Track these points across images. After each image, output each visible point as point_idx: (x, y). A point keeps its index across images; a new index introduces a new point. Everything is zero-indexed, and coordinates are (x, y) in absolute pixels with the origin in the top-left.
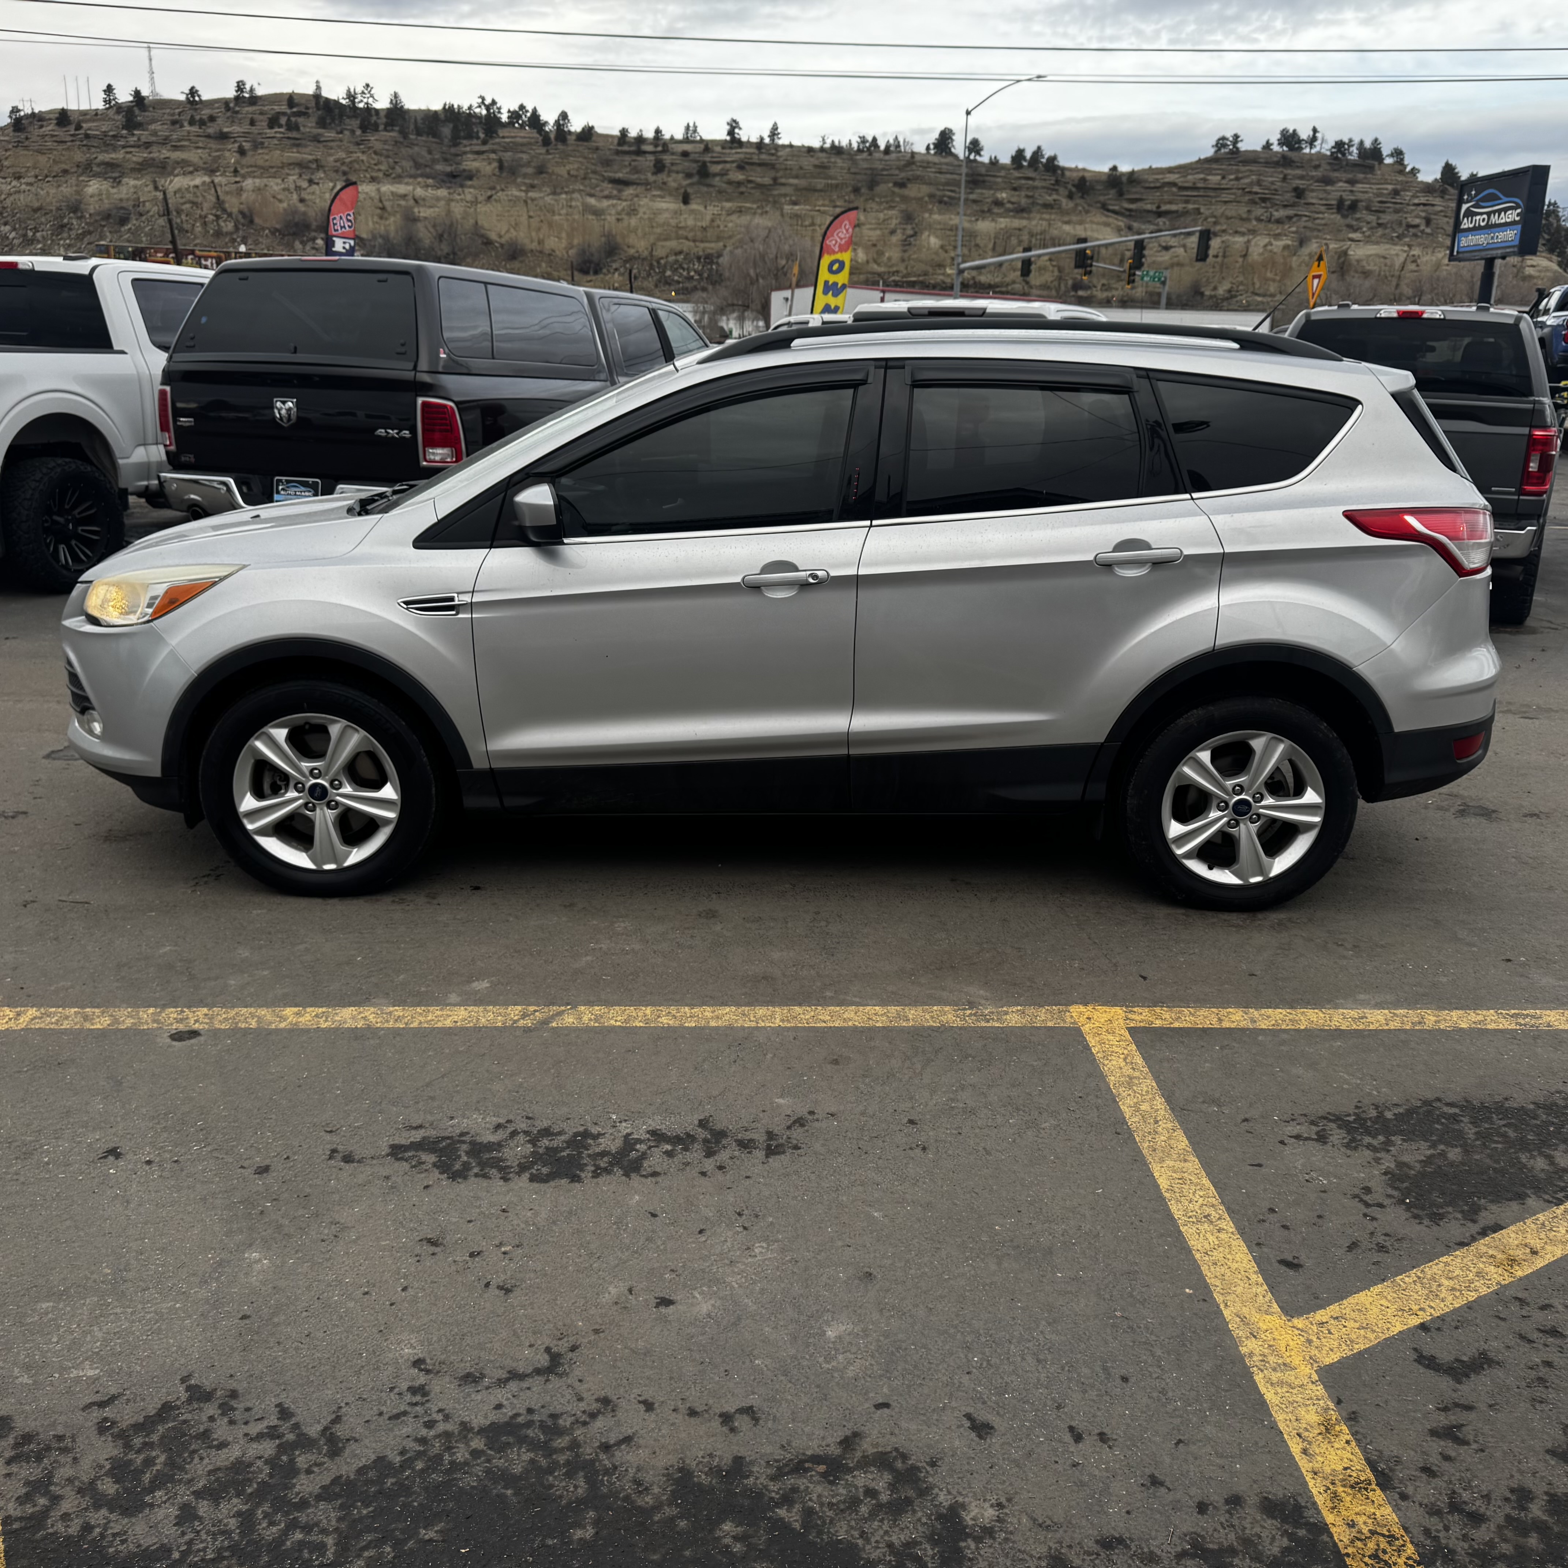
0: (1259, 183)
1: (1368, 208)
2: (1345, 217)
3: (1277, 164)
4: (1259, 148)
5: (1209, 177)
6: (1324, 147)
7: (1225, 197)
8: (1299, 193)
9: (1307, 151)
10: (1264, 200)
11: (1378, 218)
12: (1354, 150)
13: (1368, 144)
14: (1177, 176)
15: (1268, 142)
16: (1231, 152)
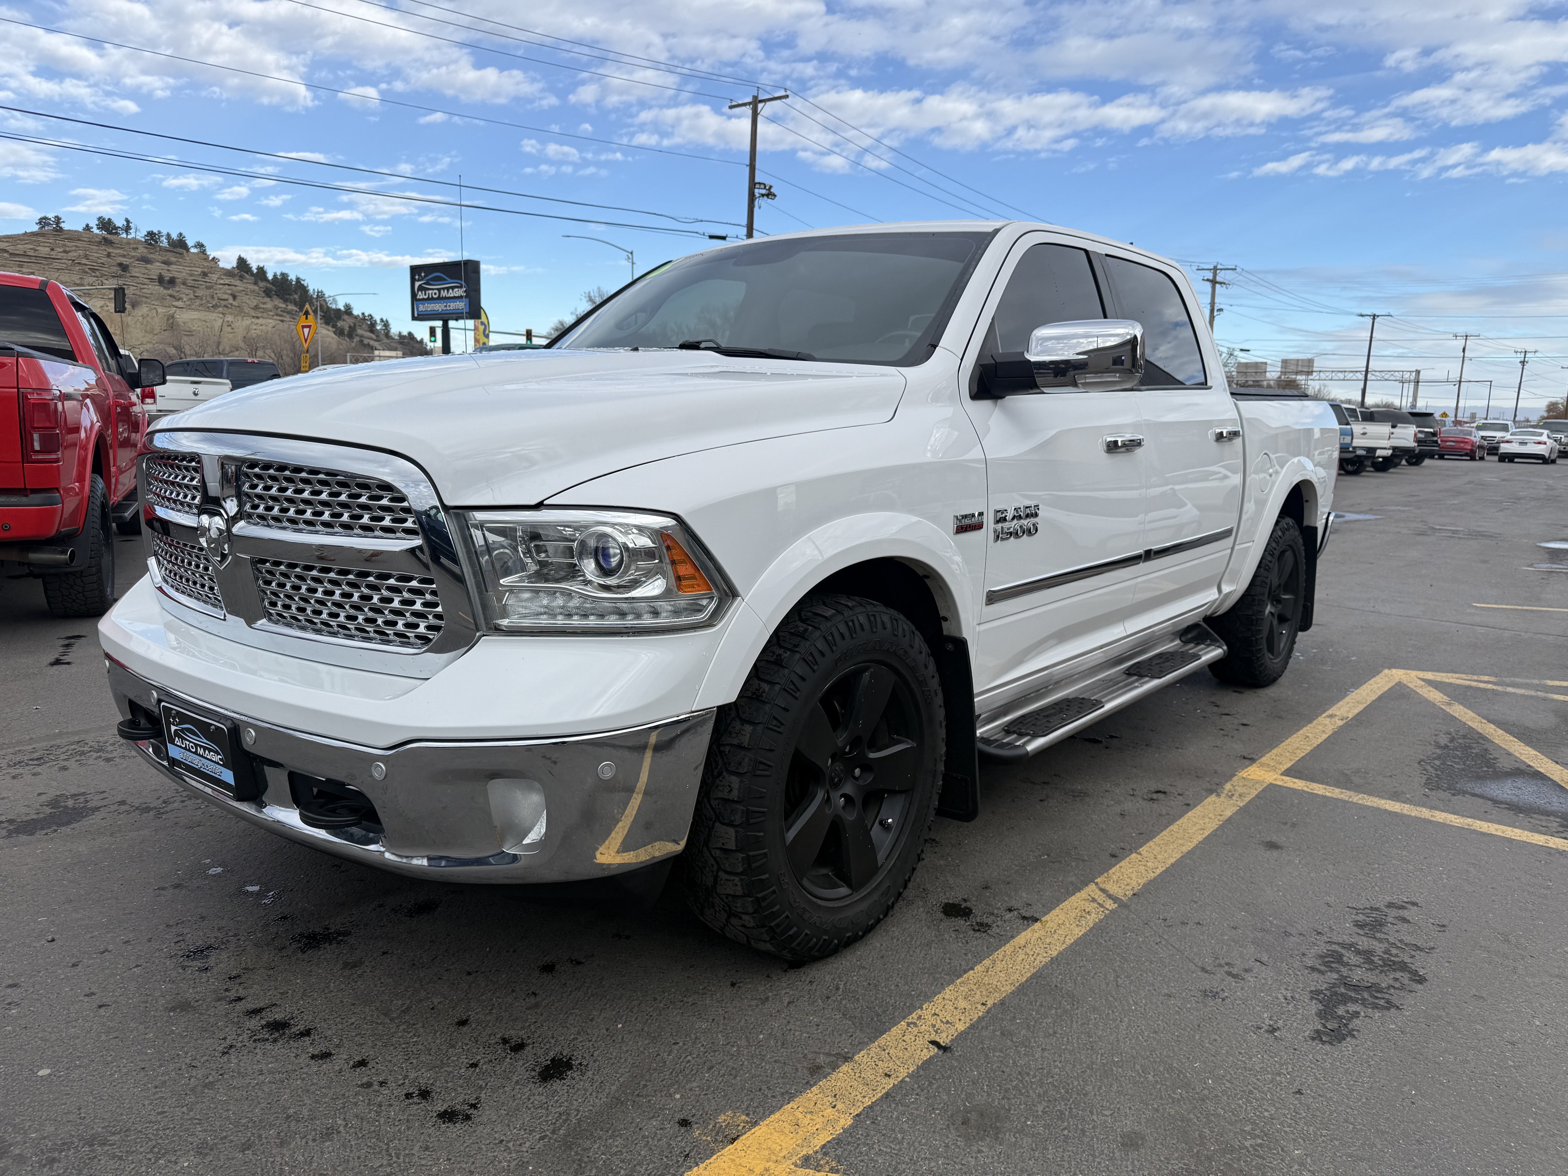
0: (86, 257)
1: (184, 284)
2: (165, 288)
3: (99, 243)
4: (80, 229)
5: (38, 248)
6: (139, 233)
7: (56, 265)
8: (124, 268)
9: (124, 236)
10: (93, 270)
11: (194, 292)
12: (163, 239)
13: (174, 236)
14: (7, 244)
15: (87, 225)
16: (55, 230)
